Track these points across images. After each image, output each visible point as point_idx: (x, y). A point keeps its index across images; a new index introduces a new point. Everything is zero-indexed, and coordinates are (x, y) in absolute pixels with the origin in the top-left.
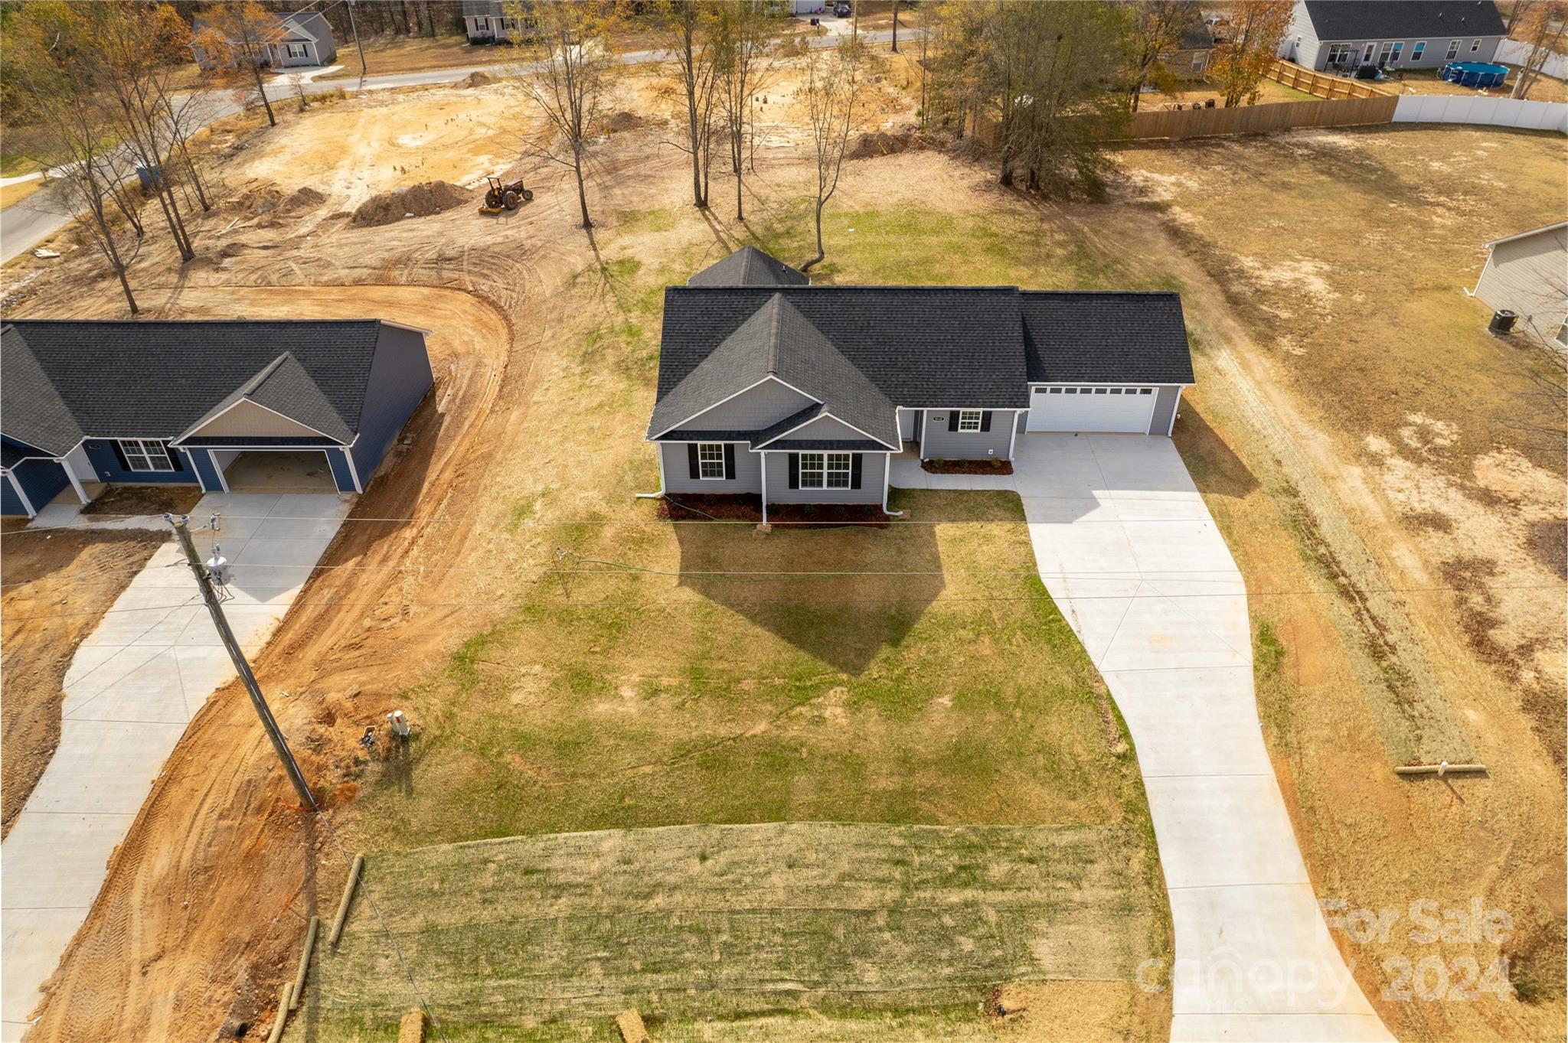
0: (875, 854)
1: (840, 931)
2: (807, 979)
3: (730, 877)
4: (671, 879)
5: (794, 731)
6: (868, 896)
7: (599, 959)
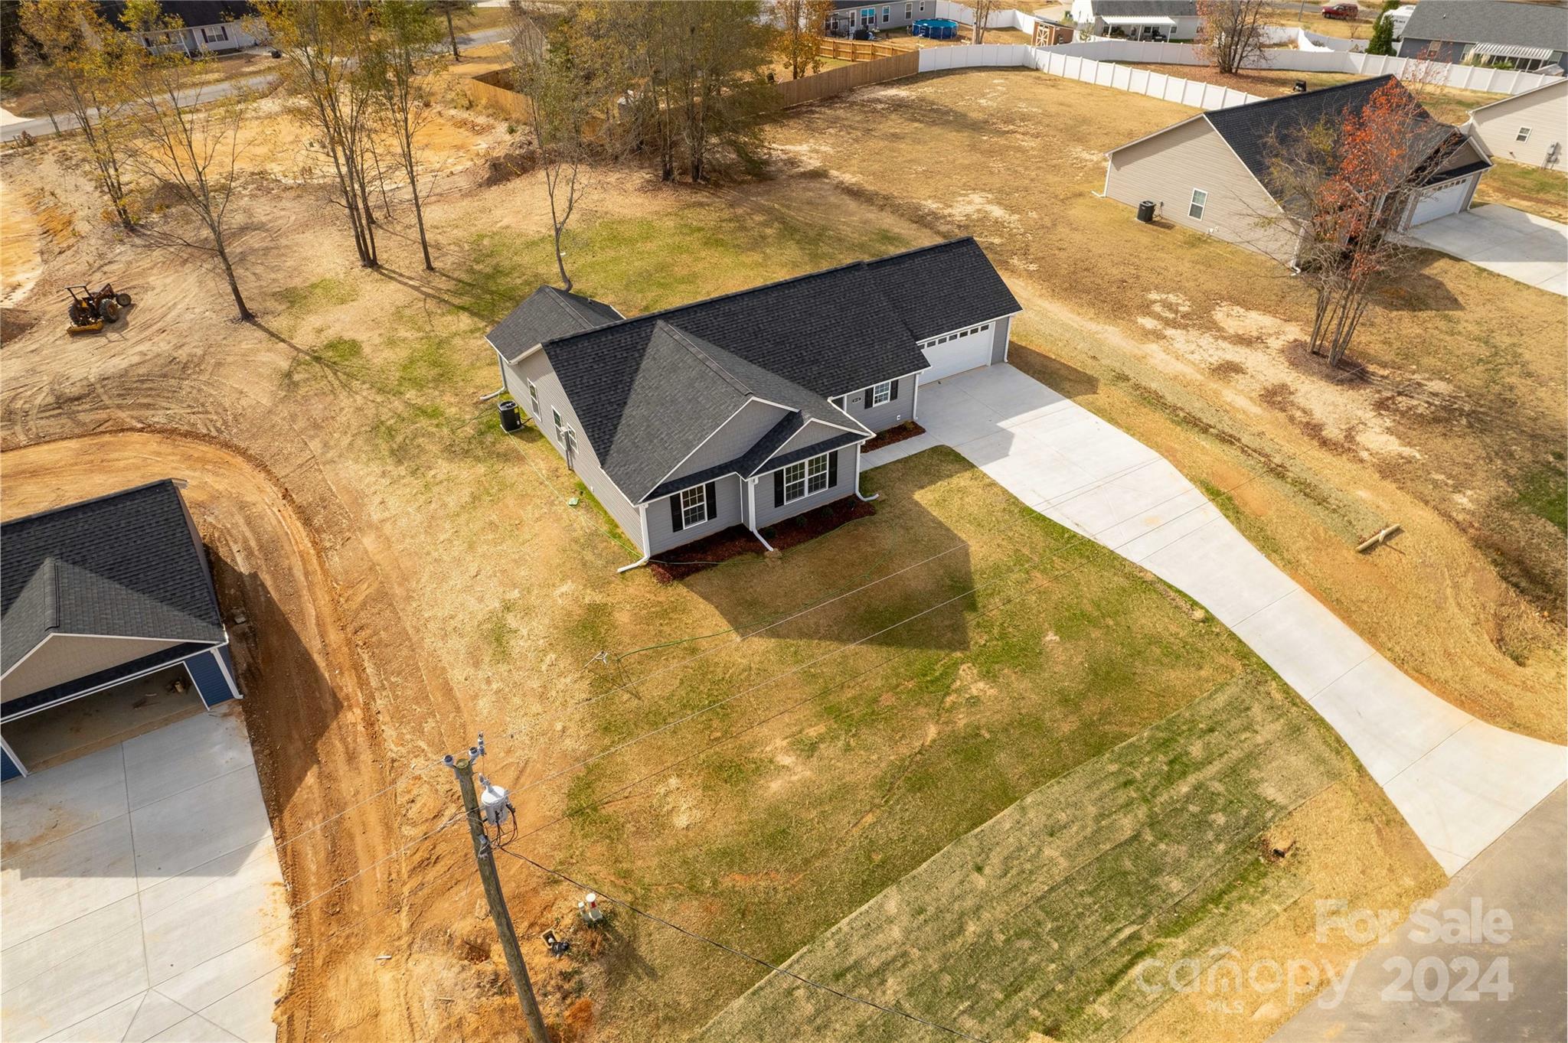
2: (1134, 918)
3: (1014, 872)
4: (969, 902)
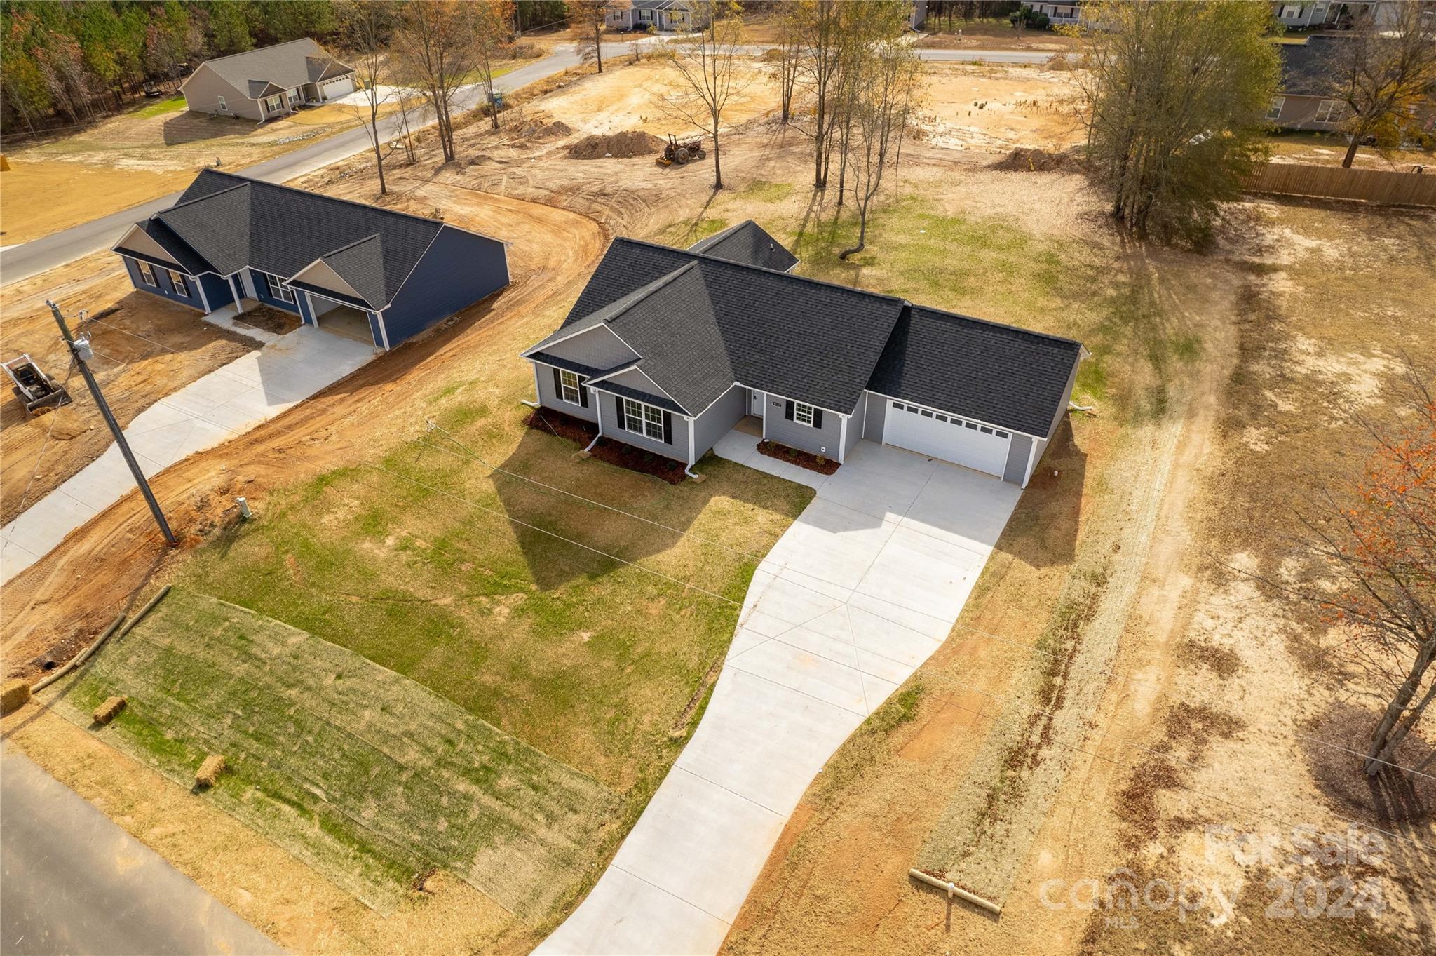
0: (439, 727)
1: (375, 771)
2: (332, 793)
3: (345, 698)
4: (311, 682)
5: (465, 613)
6: (412, 755)
7: (235, 714)
